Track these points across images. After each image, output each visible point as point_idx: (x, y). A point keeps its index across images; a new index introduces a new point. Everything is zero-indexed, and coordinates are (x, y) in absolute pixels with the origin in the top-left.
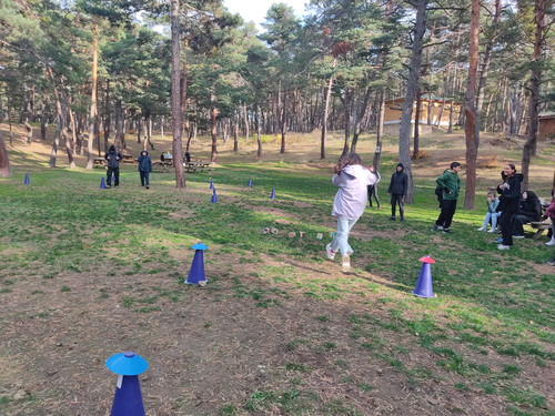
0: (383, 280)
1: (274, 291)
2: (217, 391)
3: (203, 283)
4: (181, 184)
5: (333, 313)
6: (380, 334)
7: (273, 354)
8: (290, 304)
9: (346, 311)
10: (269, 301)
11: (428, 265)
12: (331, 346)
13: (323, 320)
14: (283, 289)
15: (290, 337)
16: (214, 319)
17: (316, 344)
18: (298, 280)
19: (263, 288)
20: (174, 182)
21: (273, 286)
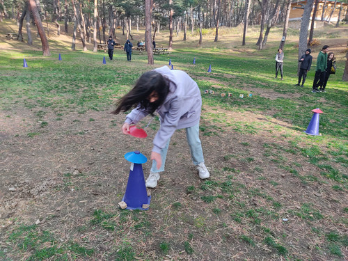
0: (285, 124)
1: (214, 127)
2: (184, 178)
4: (151, 62)
5: (253, 142)
6: (284, 155)
7: (215, 162)
8: (224, 135)
9: (260, 141)
10: (211, 132)
11: (318, 115)
12: (251, 160)
13: (245, 145)
14: (219, 127)
15: (225, 154)
16: (179, 141)
17: (241, 158)
18: (229, 122)
19: (206, 125)
20: (147, 61)
21: (212, 124)
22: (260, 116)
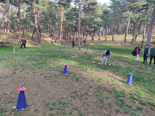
2: (49, 99)
3: (66, 74)
5: (95, 86)
6: (105, 93)
7: (70, 93)
8: (85, 82)
9: (100, 86)
11: (131, 76)
12: (87, 94)
13: (90, 87)
16: (62, 83)
18: (92, 76)
19: (81, 77)
20: (78, 49)
21: (84, 77)
22: (110, 75)
